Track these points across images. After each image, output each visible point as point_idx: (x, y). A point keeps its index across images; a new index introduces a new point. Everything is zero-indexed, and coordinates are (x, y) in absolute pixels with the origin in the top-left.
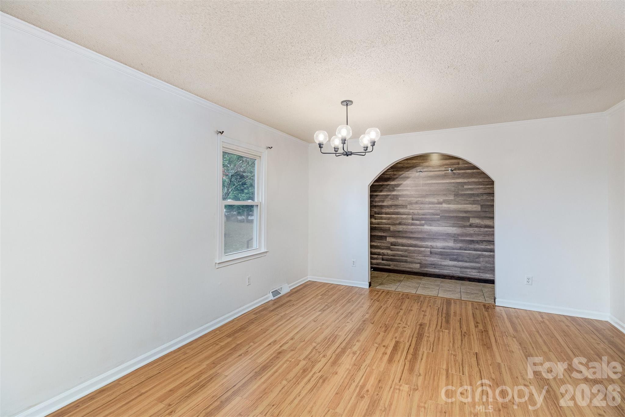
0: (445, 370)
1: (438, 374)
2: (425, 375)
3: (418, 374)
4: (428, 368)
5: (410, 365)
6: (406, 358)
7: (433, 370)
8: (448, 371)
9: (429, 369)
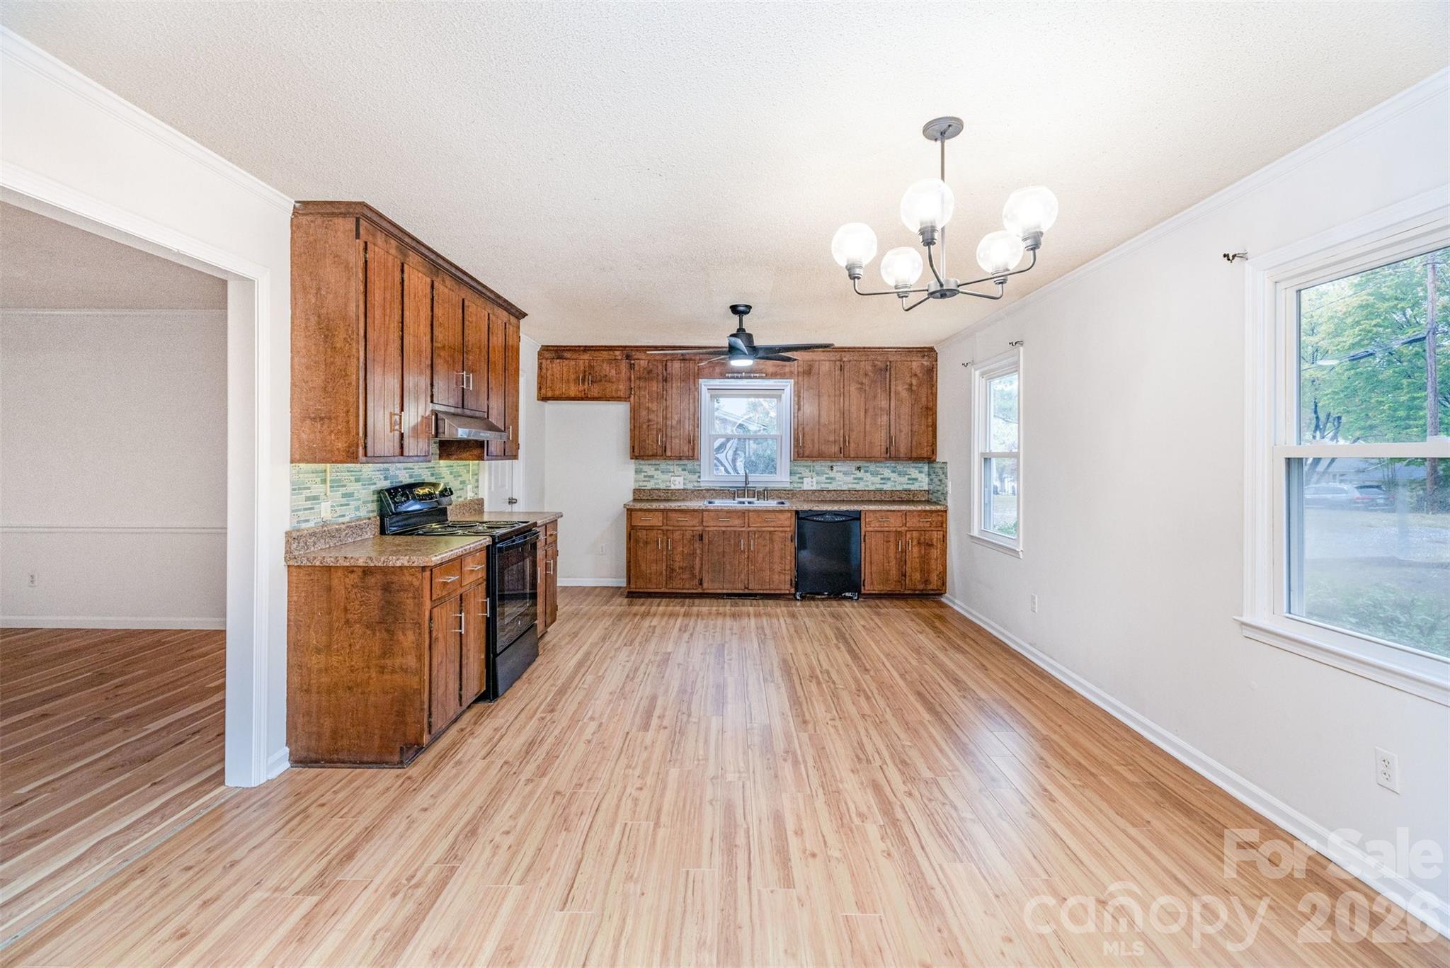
0: (662, 825)
1: (676, 812)
2: (701, 804)
3: (714, 803)
4: (696, 821)
5: (735, 817)
6: (747, 831)
7: (687, 817)
8: (655, 824)
9: (694, 817)
